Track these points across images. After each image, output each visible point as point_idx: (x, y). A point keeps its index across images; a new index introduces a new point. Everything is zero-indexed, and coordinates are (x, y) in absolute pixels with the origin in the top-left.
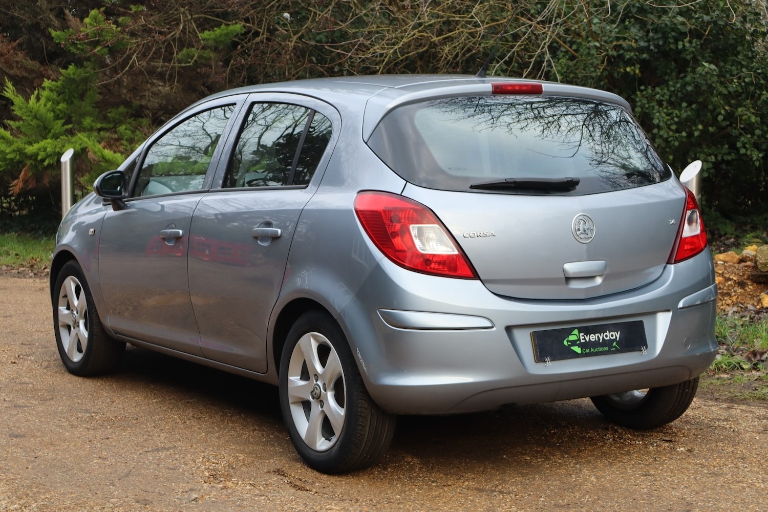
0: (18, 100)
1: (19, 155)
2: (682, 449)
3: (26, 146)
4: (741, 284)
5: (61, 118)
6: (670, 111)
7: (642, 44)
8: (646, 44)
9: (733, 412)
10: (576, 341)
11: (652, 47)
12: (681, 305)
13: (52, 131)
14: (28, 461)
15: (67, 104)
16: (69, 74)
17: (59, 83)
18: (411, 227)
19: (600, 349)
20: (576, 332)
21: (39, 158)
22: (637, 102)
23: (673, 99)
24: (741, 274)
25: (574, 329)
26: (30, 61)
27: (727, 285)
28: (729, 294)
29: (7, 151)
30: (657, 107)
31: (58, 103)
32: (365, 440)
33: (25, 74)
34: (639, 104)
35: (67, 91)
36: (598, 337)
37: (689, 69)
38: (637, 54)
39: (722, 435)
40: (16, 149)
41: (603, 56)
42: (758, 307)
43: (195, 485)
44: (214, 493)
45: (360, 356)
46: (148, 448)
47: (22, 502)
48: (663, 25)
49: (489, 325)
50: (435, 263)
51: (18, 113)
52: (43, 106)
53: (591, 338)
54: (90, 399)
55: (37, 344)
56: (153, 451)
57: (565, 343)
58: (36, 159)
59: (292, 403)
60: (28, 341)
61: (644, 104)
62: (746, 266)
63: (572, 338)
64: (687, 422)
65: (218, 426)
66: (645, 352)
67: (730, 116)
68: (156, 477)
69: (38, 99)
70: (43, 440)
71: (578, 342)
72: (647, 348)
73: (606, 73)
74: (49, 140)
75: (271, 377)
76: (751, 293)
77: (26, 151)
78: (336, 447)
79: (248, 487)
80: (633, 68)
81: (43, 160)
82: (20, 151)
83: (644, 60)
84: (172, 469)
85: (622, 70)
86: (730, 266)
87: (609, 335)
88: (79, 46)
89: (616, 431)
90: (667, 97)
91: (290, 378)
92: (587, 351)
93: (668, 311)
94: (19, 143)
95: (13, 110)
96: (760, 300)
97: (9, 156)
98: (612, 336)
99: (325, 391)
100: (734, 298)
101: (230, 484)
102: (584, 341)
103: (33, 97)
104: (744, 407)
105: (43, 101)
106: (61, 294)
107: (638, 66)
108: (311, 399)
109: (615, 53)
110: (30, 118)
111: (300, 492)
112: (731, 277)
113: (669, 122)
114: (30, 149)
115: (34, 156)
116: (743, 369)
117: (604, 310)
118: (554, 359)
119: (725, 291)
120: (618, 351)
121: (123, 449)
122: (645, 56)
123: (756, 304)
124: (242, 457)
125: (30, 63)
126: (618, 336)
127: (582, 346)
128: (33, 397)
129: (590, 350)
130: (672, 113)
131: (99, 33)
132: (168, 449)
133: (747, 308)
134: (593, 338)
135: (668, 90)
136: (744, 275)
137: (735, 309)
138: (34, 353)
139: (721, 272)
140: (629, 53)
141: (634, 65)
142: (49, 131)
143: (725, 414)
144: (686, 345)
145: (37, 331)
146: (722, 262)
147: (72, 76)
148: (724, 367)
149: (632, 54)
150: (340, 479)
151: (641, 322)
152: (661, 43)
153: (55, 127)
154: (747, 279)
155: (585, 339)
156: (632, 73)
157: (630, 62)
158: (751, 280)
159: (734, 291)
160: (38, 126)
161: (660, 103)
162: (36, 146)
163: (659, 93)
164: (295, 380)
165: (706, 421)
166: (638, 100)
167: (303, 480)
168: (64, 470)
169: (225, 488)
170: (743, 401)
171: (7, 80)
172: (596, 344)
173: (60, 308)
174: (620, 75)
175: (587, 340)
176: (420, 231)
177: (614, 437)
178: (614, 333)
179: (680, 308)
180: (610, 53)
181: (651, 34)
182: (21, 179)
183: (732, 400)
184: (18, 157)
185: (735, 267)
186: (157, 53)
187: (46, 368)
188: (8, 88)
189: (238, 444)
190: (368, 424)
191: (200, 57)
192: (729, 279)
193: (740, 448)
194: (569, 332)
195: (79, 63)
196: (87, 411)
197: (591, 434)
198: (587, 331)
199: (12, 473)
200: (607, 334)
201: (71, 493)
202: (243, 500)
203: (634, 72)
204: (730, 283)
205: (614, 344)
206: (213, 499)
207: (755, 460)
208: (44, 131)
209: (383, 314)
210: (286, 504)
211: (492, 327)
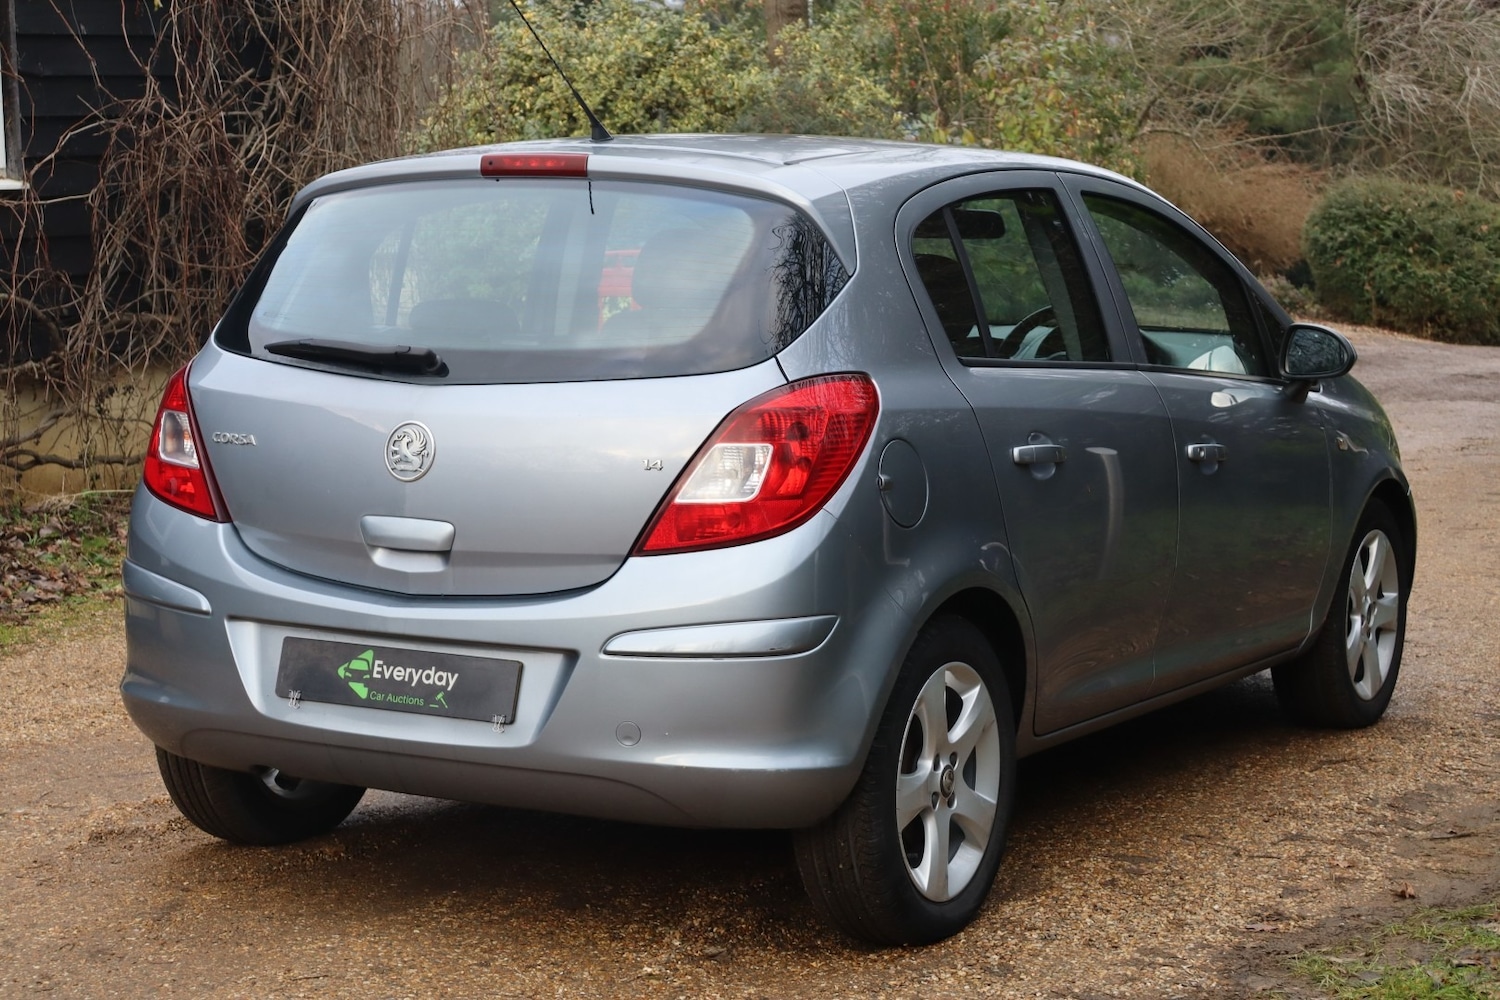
10: (365, 673)
19: (406, 700)
20: (369, 655)
25: (365, 648)
36: (410, 674)
49: (205, 607)
53: (395, 673)
57: (341, 672)
63: (357, 665)
71: (368, 676)
72: (508, 720)
87: (433, 676)
92: (381, 697)
98: (440, 678)
102: (379, 676)
118: (307, 696)
120: (441, 712)
126: (452, 683)
127: (371, 684)
129: (385, 697)
134: (399, 674)
144: (625, 736)
155: (383, 673)
172: (403, 688)
175: (387, 676)
178: (444, 675)
194: (355, 651)
198: (392, 658)
200: (432, 673)
205: (440, 696)
211: (208, 613)
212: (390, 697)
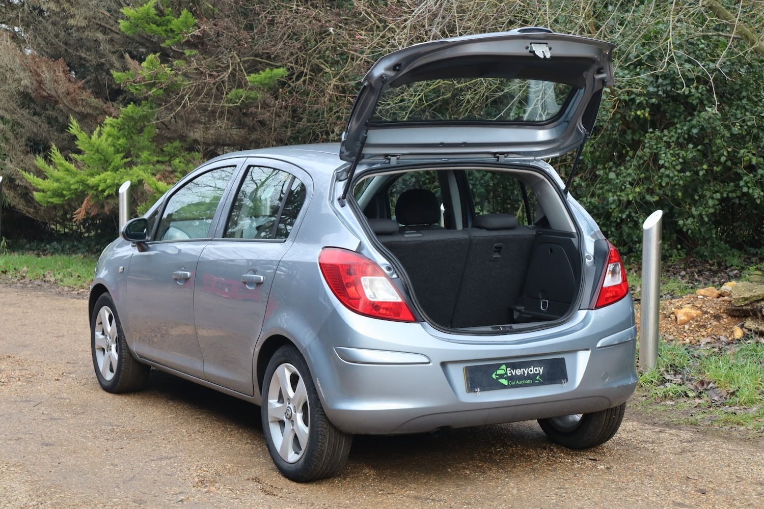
0: (82, 136)
1: (82, 185)
2: (602, 467)
3: (89, 177)
4: (717, 317)
5: (121, 152)
6: (677, 152)
7: (651, 89)
8: (655, 90)
9: (662, 435)
10: (504, 374)
11: (660, 93)
12: (599, 345)
13: (113, 164)
14: (52, 466)
15: (127, 139)
16: (128, 112)
17: (119, 120)
18: (362, 279)
19: (524, 382)
20: (504, 367)
21: (100, 189)
22: (645, 143)
23: (681, 140)
24: (718, 308)
25: (502, 364)
26: (94, 99)
27: (704, 317)
28: (705, 327)
29: (71, 182)
30: (664, 148)
31: (119, 138)
32: (325, 454)
33: (90, 111)
34: (647, 145)
35: (126, 127)
36: (523, 371)
37: (696, 113)
38: (647, 98)
39: (643, 455)
40: (79, 180)
41: (615, 101)
42: (730, 339)
43: (185, 489)
44: (199, 496)
45: (319, 384)
46: (154, 457)
47: (40, 499)
48: (671, 72)
49: (427, 361)
50: (384, 308)
51: (81, 147)
52: (104, 141)
53: (517, 372)
54: (116, 414)
55: (81, 363)
56: (157, 460)
57: (494, 376)
58: (97, 190)
59: (271, 422)
60: (73, 360)
61: (652, 145)
62: (724, 301)
63: (500, 372)
64: (618, 444)
65: (218, 439)
66: (565, 385)
67: (732, 157)
68: (155, 482)
69: (100, 134)
70: (68, 449)
71: (506, 376)
72: (567, 381)
73: (618, 116)
74: (109, 173)
75: (257, 399)
76: (725, 326)
77: (88, 182)
78: (302, 460)
79: (227, 492)
80: (643, 111)
81: (103, 191)
82: (82, 182)
83: (653, 104)
84: (169, 475)
85: (633, 113)
86: (708, 301)
87: (533, 370)
88: (137, 87)
89: (552, 450)
90: (674, 139)
91: (270, 401)
92: (513, 383)
93: (587, 349)
94: (83, 174)
95: (78, 145)
96: (733, 332)
97: (72, 187)
98: (536, 370)
99: (295, 412)
100: (710, 330)
101: (213, 488)
102: (510, 375)
103: (95, 133)
104: (673, 431)
105: (104, 136)
106: (98, 322)
107: (648, 110)
108: (285, 419)
109: (627, 98)
110: (92, 152)
111: (268, 497)
112: (708, 311)
113: (674, 163)
114: (92, 181)
115: (95, 187)
116: (688, 396)
117: (528, 349)
118: (483, 390)
119: (701, 324)
120: (541, 384)
121: (133, 457)
122: (654, 100)
123: (728, 336)
124: (229, 466)
125: (94, 101)
126: (541, 371)
127: (508, 379)
128: (68, 411)
129: (515, 383)
130: (678, 154)
131: (155, 76)
132: (169, 459)
133: (719, 339)
134: (519, 372)
135: (676, 132)
136: (720, 309)
137: (709, 340)
138: (76, 371)
139: (699, 306)
140: (639, 98)
141: (644, 109)
142: (110, 164)
143: (654, 437)
144: (604, 378)
145: (83, 351)
146: (702, 297)
147: (131, 114)
148: (671, 394)
149: (642, 99)
150: (306, 486)
151: (563, 359)
152: (669, 88)
153: (116, 160)
154: (723, 313)
155: (511, 373)
156: (642, 116)
157: (640, 106)
158: (726, 313)
159: (710, 324)
160: (100, 159)
161: (668, 145)
162: (97, 178)
163: (666, 136)
164: (273, 402)
165: (634, 443)
166: (646, 141)
167: (274, 486)
168: (80, 474)
169: (208, 492)
170: (677, 426)
171: (72, 118)
172: (521, 377)
173: (97, 333)
174: (631, 117)
175: (514, 374)
176: (371, 282)
177: (548, 455)
178: (537, 369)
179: (599, 348)
180: (622, 97)
181: (660, 80)
182: (83, 208)
183: (667, 425)
184: (81, 188)
185: (714, 301)
186: (208, 94)
187: (84, 384)
188: (72, 124)
189: (230, 455)
190: (327, 441)
191: (247, 98)
192: (706, 313)
193: (654, 468)
194: (498, 367)
195: (137, 102)
196: (111, 424)
197: (531, 452)
198: (514, 366)
199: (38, 476)
200: (532, 369)
201: (82, 493)
202: (221, 502)
203: (644, 115)
204: (706, 316)
205: (538, 377)
206: (197, 501)
207: (660, 477)
208: (105, 163)
209: (339, 351)
210: (254, 506)
211: (429, 363)
212: (517, 382)
